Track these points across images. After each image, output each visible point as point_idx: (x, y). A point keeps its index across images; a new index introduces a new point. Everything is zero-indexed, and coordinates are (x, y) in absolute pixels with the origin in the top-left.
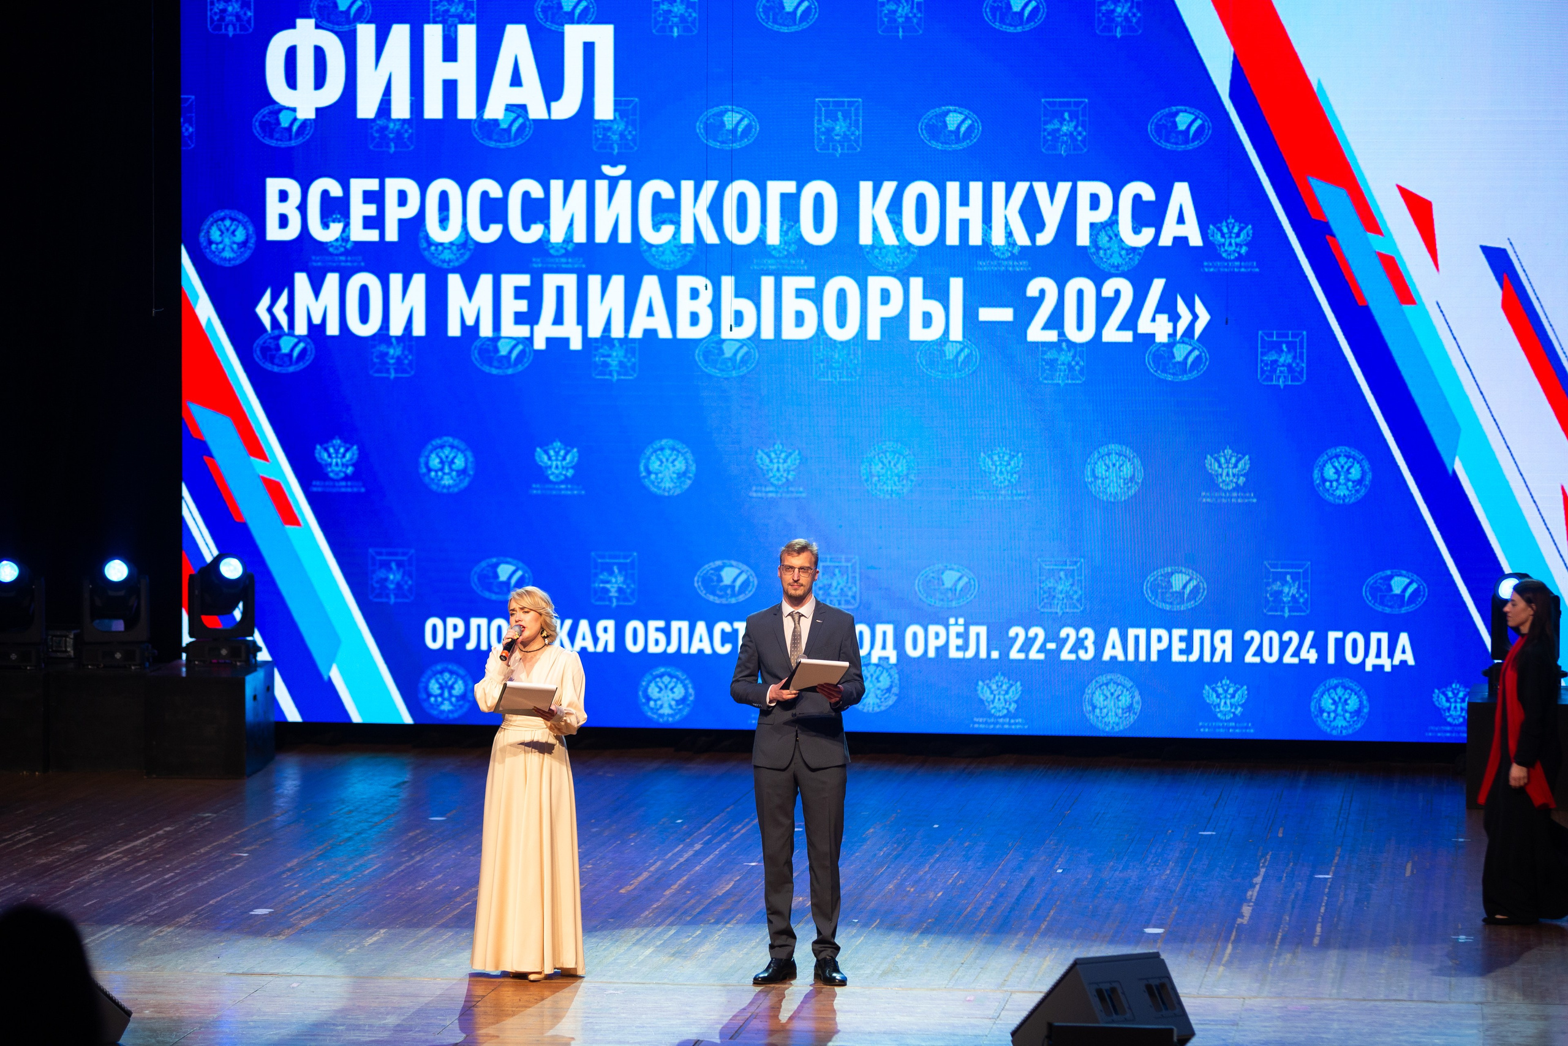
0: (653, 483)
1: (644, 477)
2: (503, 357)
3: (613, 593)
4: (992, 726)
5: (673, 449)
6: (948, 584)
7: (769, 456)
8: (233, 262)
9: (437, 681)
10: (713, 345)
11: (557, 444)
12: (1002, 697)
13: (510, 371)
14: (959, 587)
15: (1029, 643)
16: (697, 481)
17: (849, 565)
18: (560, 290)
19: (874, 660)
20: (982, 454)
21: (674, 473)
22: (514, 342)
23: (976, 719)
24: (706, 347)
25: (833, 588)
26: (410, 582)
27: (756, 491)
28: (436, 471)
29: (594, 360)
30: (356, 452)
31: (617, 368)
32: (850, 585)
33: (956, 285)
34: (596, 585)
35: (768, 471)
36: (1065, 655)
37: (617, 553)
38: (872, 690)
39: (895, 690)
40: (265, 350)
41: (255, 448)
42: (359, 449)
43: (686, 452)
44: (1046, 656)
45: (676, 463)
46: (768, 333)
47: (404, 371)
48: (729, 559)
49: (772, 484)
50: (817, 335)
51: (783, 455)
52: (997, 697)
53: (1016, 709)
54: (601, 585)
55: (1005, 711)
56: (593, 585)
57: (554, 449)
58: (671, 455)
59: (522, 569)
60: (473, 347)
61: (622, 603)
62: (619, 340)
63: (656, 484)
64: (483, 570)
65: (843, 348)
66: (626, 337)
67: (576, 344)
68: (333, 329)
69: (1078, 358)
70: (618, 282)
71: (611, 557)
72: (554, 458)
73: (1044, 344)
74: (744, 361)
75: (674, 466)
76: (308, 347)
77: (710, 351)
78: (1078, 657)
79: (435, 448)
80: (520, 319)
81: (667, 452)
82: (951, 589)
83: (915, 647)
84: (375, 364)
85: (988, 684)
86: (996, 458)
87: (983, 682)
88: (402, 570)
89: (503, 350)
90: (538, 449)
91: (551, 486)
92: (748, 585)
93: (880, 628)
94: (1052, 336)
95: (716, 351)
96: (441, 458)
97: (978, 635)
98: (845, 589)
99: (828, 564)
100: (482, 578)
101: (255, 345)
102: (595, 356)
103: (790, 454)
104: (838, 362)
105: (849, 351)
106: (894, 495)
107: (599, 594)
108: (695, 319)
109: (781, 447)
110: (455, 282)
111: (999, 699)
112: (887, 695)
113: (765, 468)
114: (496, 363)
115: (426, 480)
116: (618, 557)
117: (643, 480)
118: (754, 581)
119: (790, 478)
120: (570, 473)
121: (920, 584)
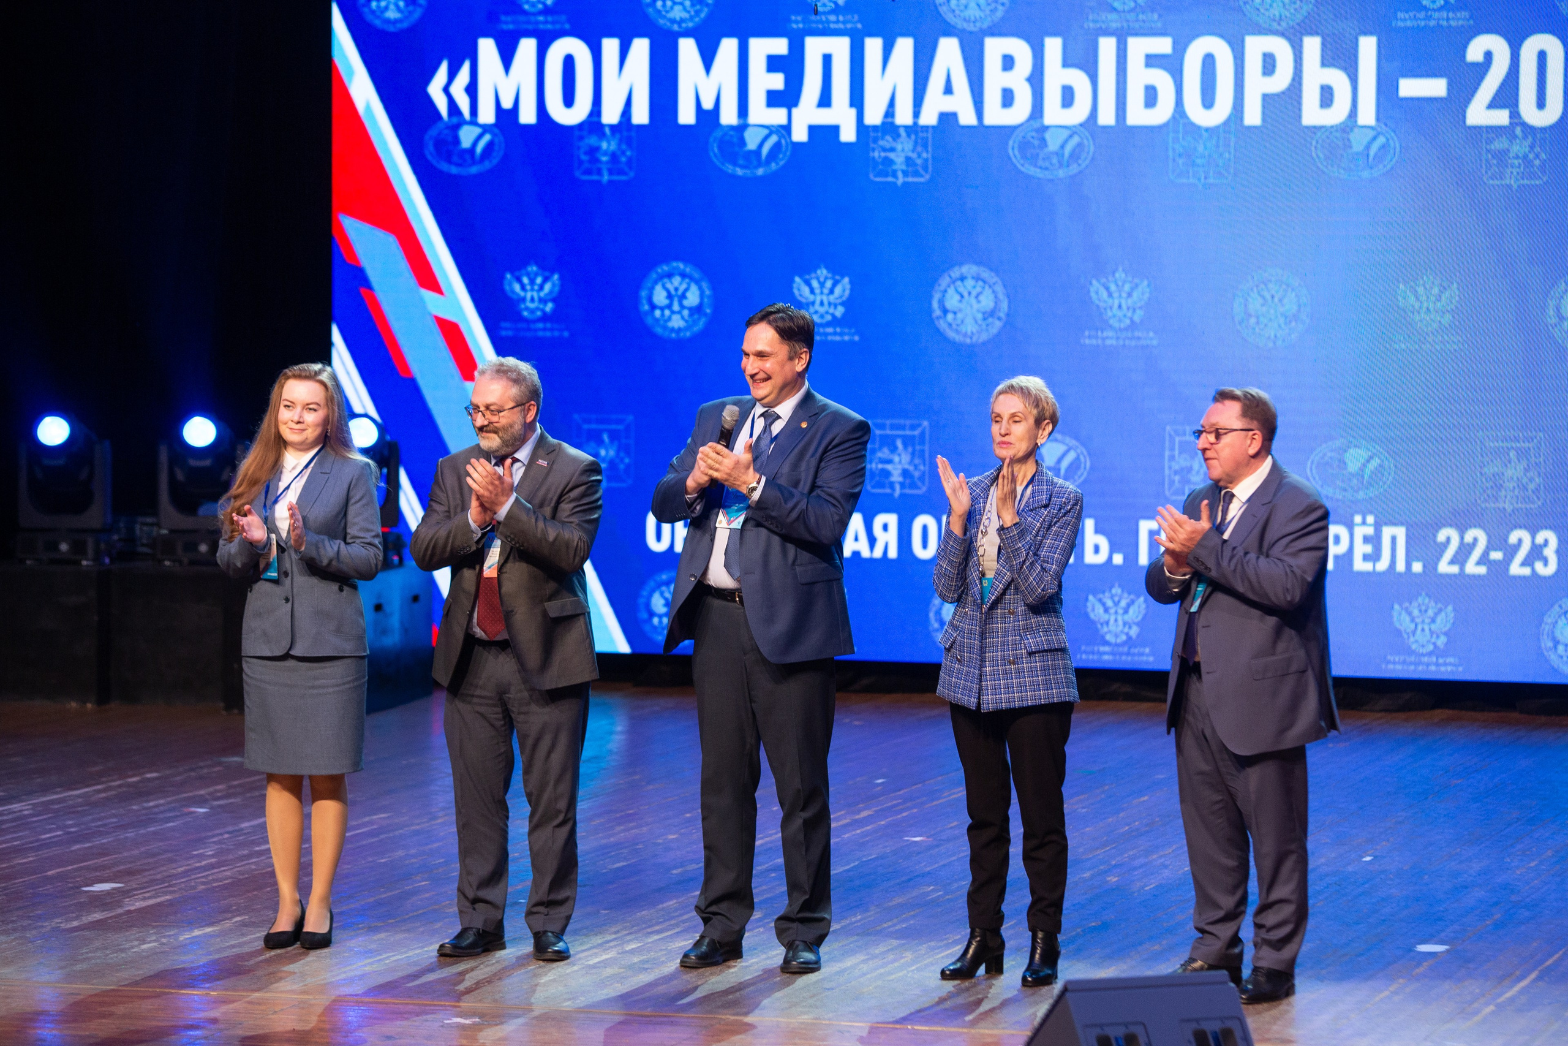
0: (950, 325)
1: (938, 318)
2: (751, 152)
3: (896, 477)
4: (1412, 667)
5: (977, 278)
6: (1353, 467)
7: (1107, 289)
8: (399, 26)
9: (662, 594)
10: (1034, 134)
11: (823, 272)
12: (1426, 628)
13: (760, 172)
14: (1367, 472)
15: (1465, 550)
16: (1010, 322)
18: (827, 59)
20: (1401, 286)
21: (978, 311)
22: (766, 132)
23: (1389, 657)
24: (1024, 137)
25: (1194, 472)
26: (627, 460)
27: (1089, 337)
28: (662, 309)
29: (871, 154)
30: (557, 282)
31: (904, 167)
33: (1368, 47)
34: (874, 466)
35: (1105, 309)
36: (1516, 569)
37: (901, 421)
40: (439, 143)
41: (427, 279)
42: (561, 278)
43: (994, 284)
44: (1489, 569)
45: (981, 298)
46: (1107, 117)
47: (621, 172)
49: (1111, 326)
50: (1174, 117)
51: (1127, 287)
52: (1420, 627)
53: (1446, 644)
54: (880, 466)
55: (1431, 647)
56: (869, 466)
57: (818, 279)
58: (974, 287)
60: (711, 139)
61: (908, 491)
62: (906, 127)
63: (954, 326)
65: (1211, 137)
66: (915, 124)
67: (848, 135)
68: (528, 116)
69: (1537, 149)
70: (904, 47)
71: (893, 427)
72: (817, 291)
73: (1490, 129)
74: (1075, 156)
75: (979, 302)
76: (496, 140)
77: (1029, 142)
78: (1533, 570)
79: (661, 277)
80: (774, 99)
81: (970, 283)
82: (1356, 475)
84: (581, 162)
85: (1407, 610)
86: (1421, 290)
87: (1401, 605)
88: (616, 443)
89: (752, 144)
90: (797, 279)
91: (814, 329)
92: (1078, 468)
94: (1501, 117)
95: (1036, 143)
96: (668, 291)
97: (1394, 539)
99: (1187, 438)
101: (427, 137)
102: (873, 150)
103: (1137, 285)
104: (1203, 156)
105: (1218, 142)
106: (1279, 343)
107: (877, 478)
108: (1008, 97)
109: (1123, 275)
110: (687, 48)
111: (1423, 630)
113: (1102, 304)
114: (741, 162)
115: (649, 320)
116: (903, 428)
117: (936, 322)
118: (1085, 462)
119: (1137, 318)
120: (839, 311)
121: (1314, 467)
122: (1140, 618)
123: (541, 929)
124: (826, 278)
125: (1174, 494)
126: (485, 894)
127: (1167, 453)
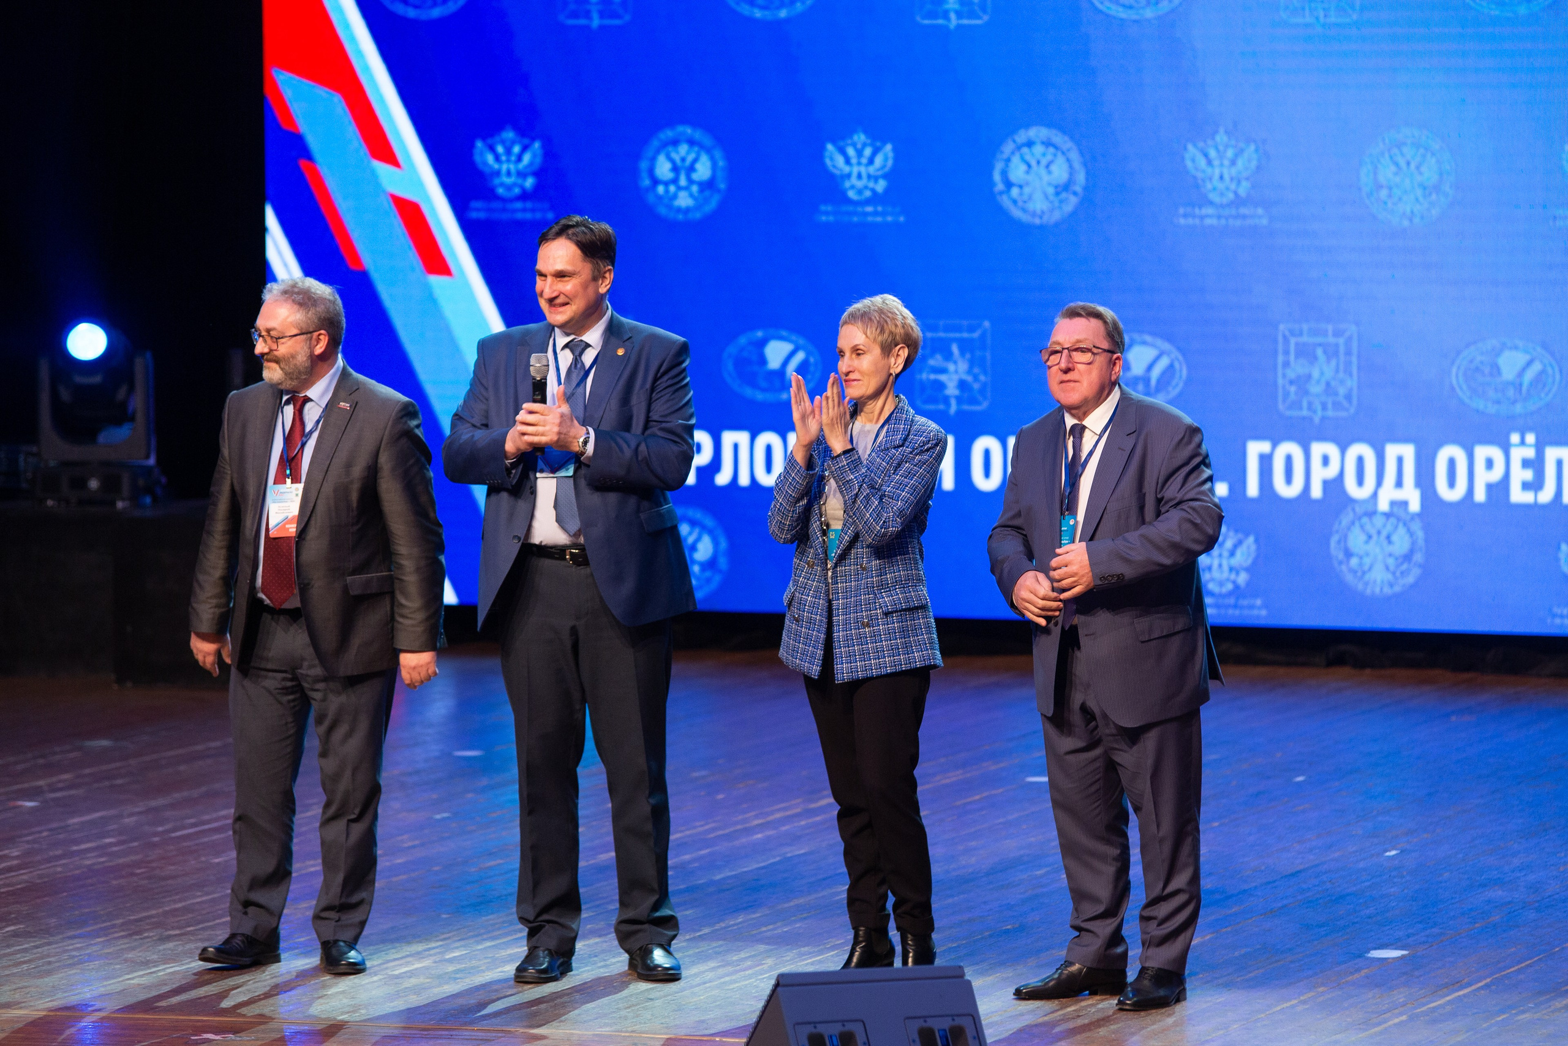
0: (1015, 202)
1: (1001, 193)
3: (952, 390)
5: (1048, 144)
6: (1508, 373)
7: (1206, 155)
11: (860, 138)
13: (783, 13)
14: (1527, 379)
16: (1088, 200)
17: (1341, 341)
19: (1383, 505)
21: (1049, 184)
23: (1557, 610)
25: (1313, 382)
27: (1185, 216)
28: (666, 184)
30: (539, 152)
31: (957, 7)
32: (1341, 375)
34: (924, 376)
35: (1203, 180)
37: (958, 322)
38: (1380, 557)
39: (1418, 557)
41: (381, 148)
42: (543, 147)
43: (1069, 150)
45: (1053, 168)
47: (614, 15)
48: (1141, 332)
49: (1211, 203)
51: (1230, 153)
54: (932, 377)
56: (918, 377)
57: (854, 145)
58: (1044, 155)
59: (803, 348)
61: (966, 407)
63: (1020, 204)
64: (742, 349)
71: (947, 329)
72: (854, 161)
75: (1050, 172)
79: (665, 145)
82: (1512, 383)
83: (1452, 483)
90: (830, 147)
91: (851, 208)
92: (1172, 378)
93: (1392, 451)
96: (673, 162)
97: (1561, 463)
98: (1333, 383)
99: (1305, 339)
100: (741, 363)
103: (1242, 151)
106: (1417, 220)
107: (927, 391)
109: (1225, 138)
112: (1405, 566)
113: (1199, 175)
114: (760, 1)
115: (651, 198)
116: (959, 329)
117: (998, 197)
118: (1181, 371)
119: (1242, 192)
120: (881, 186)
121: (1460, 374)
122: (1249, 561)
123: (331, 938)
124: (864, 145)
125: (1290, 408)
126: (258, 896)
127: (1281, 359)
